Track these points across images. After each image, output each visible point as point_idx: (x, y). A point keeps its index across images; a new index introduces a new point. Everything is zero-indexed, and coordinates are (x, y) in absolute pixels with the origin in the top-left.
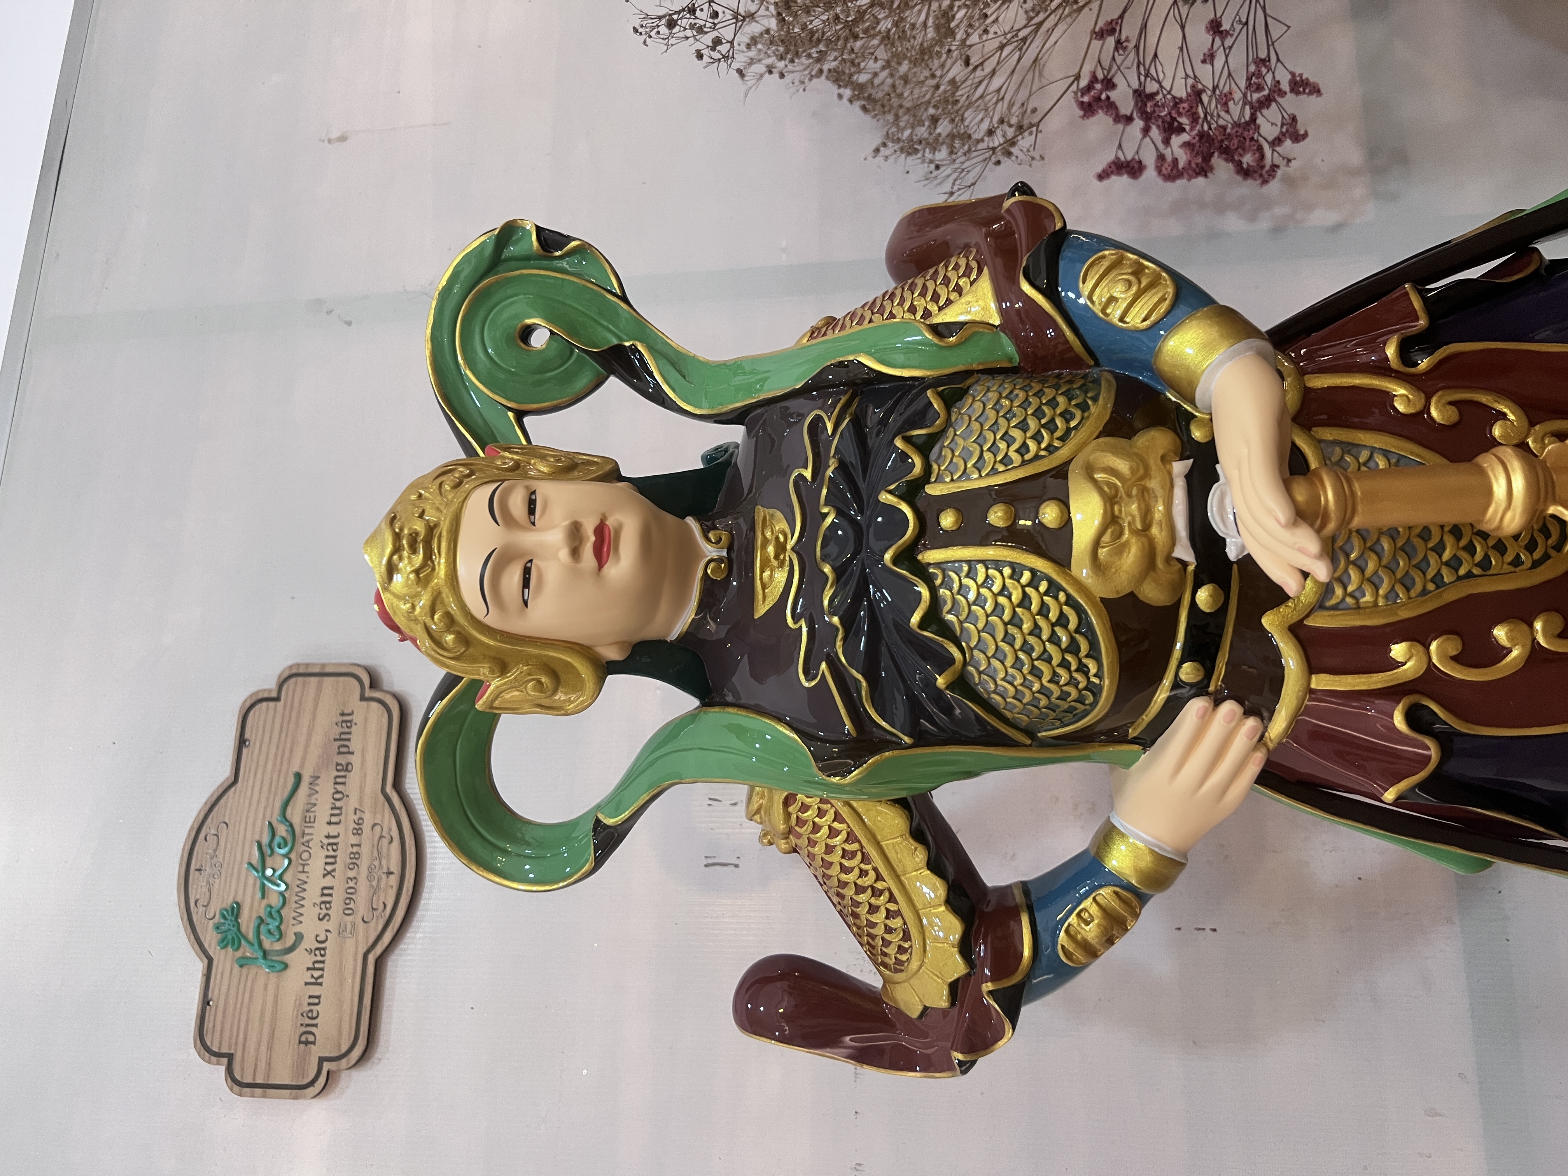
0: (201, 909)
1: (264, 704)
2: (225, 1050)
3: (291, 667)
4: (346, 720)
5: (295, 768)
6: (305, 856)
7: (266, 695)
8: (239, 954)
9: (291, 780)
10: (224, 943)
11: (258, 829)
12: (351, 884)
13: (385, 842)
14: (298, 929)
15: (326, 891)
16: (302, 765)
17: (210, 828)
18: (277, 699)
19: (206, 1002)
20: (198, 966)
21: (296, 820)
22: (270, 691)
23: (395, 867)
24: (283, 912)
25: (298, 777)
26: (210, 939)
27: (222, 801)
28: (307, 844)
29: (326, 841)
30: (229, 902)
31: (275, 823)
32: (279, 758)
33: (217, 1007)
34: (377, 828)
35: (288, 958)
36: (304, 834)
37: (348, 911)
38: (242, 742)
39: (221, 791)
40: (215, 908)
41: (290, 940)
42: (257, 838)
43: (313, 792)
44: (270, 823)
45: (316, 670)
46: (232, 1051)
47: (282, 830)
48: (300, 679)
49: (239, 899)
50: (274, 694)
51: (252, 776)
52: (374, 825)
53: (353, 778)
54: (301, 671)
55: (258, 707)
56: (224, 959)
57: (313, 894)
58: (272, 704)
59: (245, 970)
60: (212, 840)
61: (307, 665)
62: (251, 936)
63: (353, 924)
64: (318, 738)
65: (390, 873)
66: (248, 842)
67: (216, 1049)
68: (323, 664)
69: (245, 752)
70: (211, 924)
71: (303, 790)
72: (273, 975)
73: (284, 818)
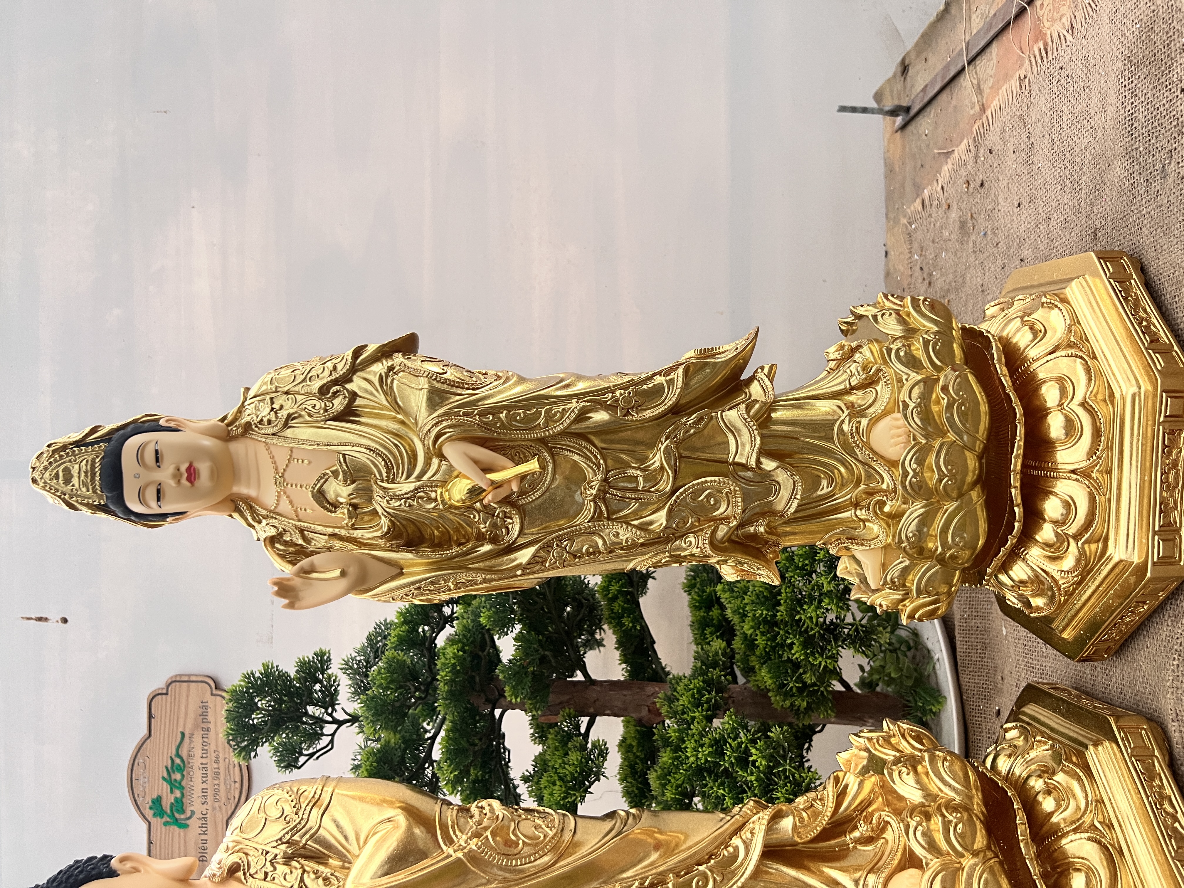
0: (141, 799)
1: (160, 697)
3: (172, 677)
4: (204, 706)
5: (181, 730)
6: (191, 773)
7: (160, 692)
8: (164, 820)
9: (179, 736)
10: (155, 815)
11: (165, 760)
12: (216, 787)
13: (231, 767)
14: (192, 808)
15: (204, 791)
16: (184, 728)
17: (139, 760)
18: (167, 694)
19: (150, 842)
20: (144, 826)
21: (184, 754)
22: (162, 689)
23: (238, 779)
24: (184, 800)
25: (183, 734)
26: (149, 813)
27: (144, 746)
28: (191, 767)
29: (201, 766)
30: (155, 796)
31: (173, 757)
33: (156, 844)
34: (227, 760)
35: (188, 822)
36: (189, 763)
37: (216, 800)
38: (150, 716)
39: (143, 741)
40: (149, 799)
41: (189, 814)
42: (165, 764)
43: (191, 741)
44: (171, 757)
45: (186, 679)
47: (178, 761)
48: (178, 684)
49: (160, 794)
50: (165, 691)
52: (225, 759)
53: (212, 734)
54: (178, 679)
55: (157, 698)
56: (157, 822)
57: (197, 792)
58: (164, 696)
59: (167, 828)
60: (142, 765)
61: (180, 675)
62: (169, 812)
63: (220, 807)
64: (191, 715)
65: (235, 782)
66: (161, 767)
68: (189, 676)
69: (153, 720)
70: (148, 806)
71: (187, 740)
72: (182, 830)
73: (178, 755)
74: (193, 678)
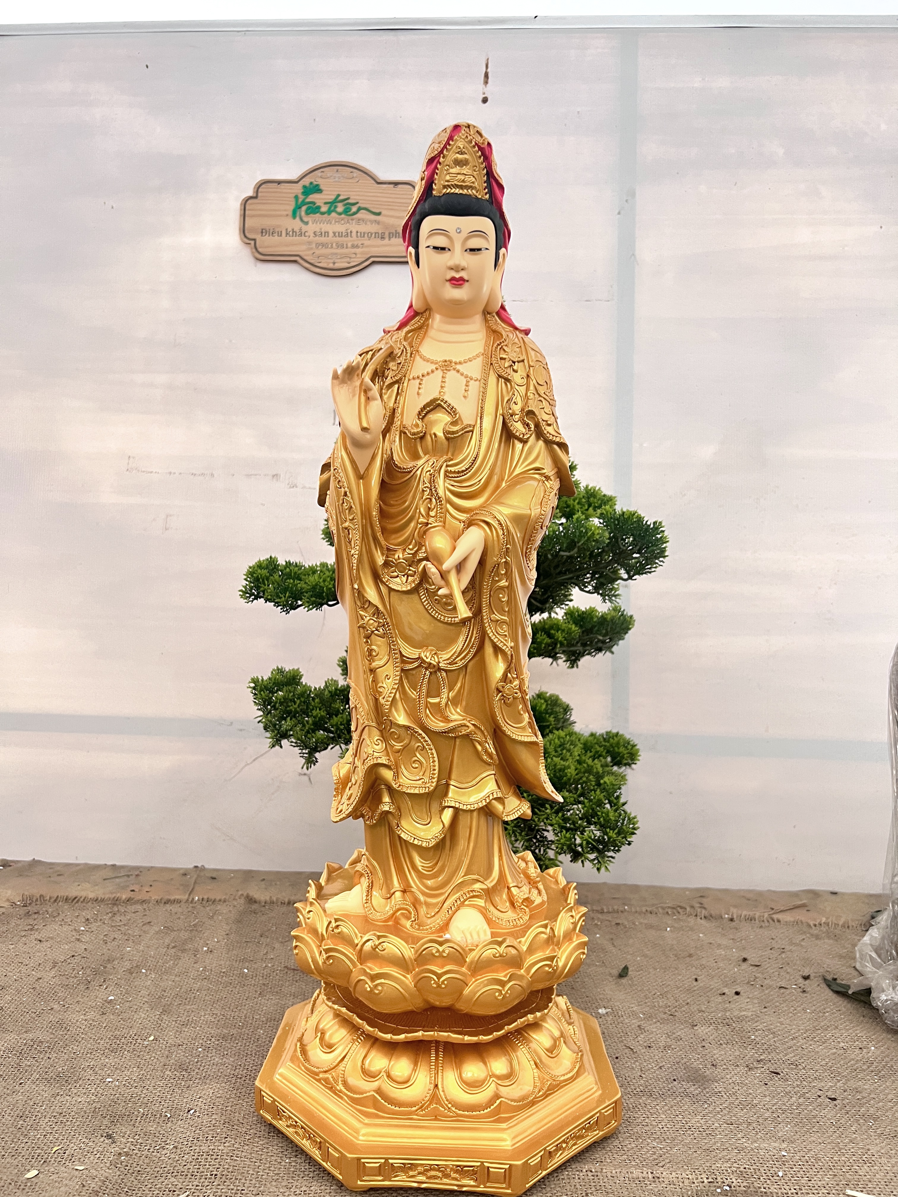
0: (320, 174)
2: (260, 194)
5: (384, 212)
6: (343, 222)
8: (300, 196)
9: (377, 211)
10: (304, 187)
11: (355, 197)
12: (330, 245)
13: (348, 259)
14: (310, 223)
15: (327, 233)
16: (385, 216)
17: (356, 173)
19: (279, 182)
21: (358, 216)
23: (337, 266)
24: (318, 215)
25: (379, 214)
26: (306, 181)
27: (370, 179)
28: (348, 222)
29: (349, 231)
30: (322, 187)
31: (358, 205)
32: (389, 204)
33: (277, 188)
35: (298, 218)
36: (352, 220)
37: (318, 245)
38: (396, 184)
39: (373, 176)
41: (305, 219)
42: (351, 197)
46: (259, 198)
47: (354, 209)
49: (324, 192)
51: (380, 191)
52: (355, 254)
53: (379, 242)
56: (298, 189)
59: (293, 199)
60: (352, 176)
62: (308, 200)
63: (312, 249)
65: (334, 263)
66: (349, 193)
67: (260, 190)
69: (392, 186)
70: (313, 180)
71: (373, 217)
72: (290, 213)
73: (360, 209)
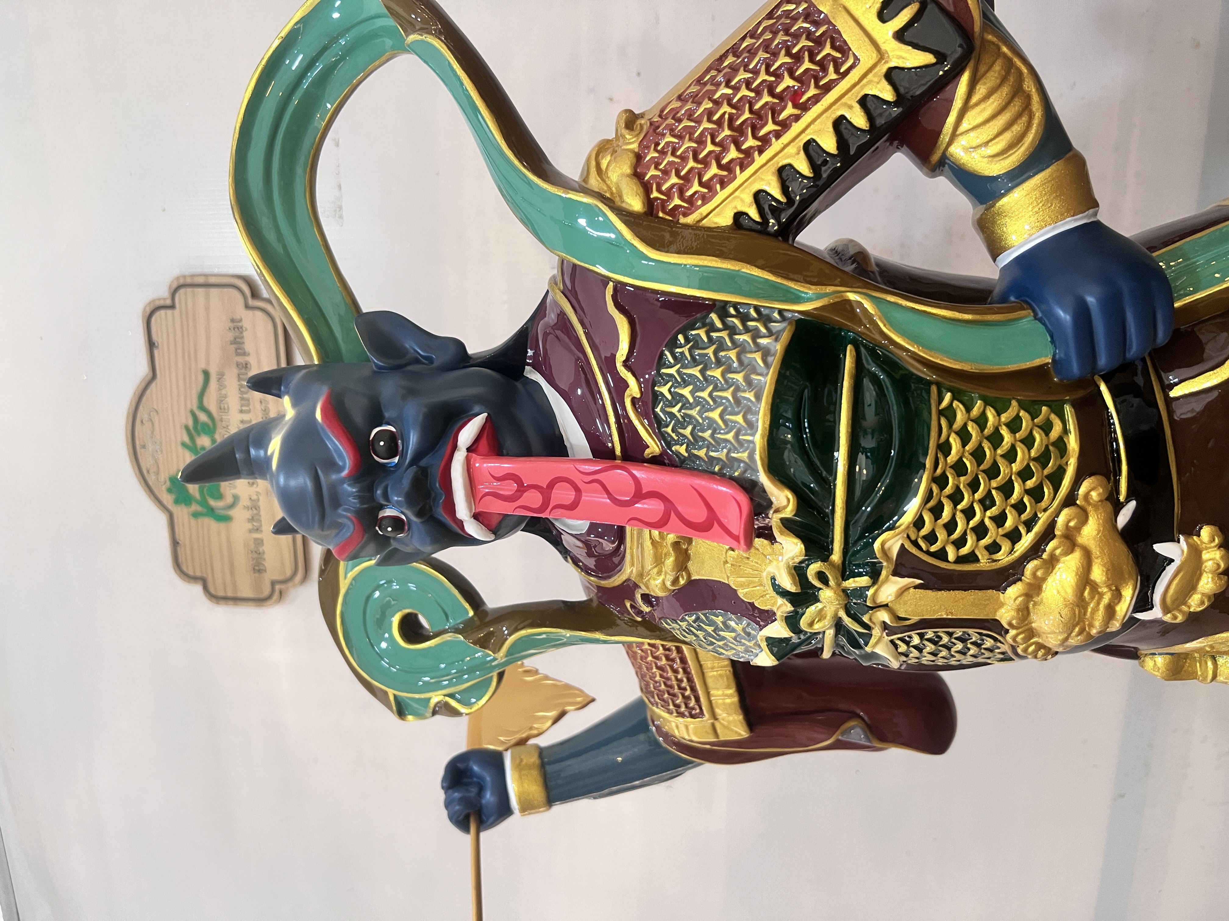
1: (162, 312)
2: (198, 574)
3: (178, 278)
4: (236, 326)
5: (202, 365)
7: (162, 303)
9: (201, 378)
11: (183, 415)
14: (234, 491)
17: (142, 413)
18: (172, 307)
19: (175, 543)
21: (212, 407)
22: (164, 299)
25: (206, 374)
26: (168, 499)
27: (148, 392)
28: (226, 427)
30: (173, 472)
32: (186, 357)
33: (185, 546)
35: (232, 513)
38: (151, 345)
40: (164, 476)
43: (222, 387)
44: (191, 411)
45: (201, 280)
46: (204, 575)
47: (203, 417)
48: (189, 290)
50: (169, 302)
51: (167, 372)
54: (189, 281)
55: (158, 314)
56: (182, 513)
58: (169, 312)
61: (192, 277)
64: (216, 343)
66: (177, 427)
67: (191, 573)
68: (206, 276)
69: (156, 352)
70: (164, 488)
71: (213, 384)
72: (222, 525)
73: (202, 408)
74: (212, 280)
